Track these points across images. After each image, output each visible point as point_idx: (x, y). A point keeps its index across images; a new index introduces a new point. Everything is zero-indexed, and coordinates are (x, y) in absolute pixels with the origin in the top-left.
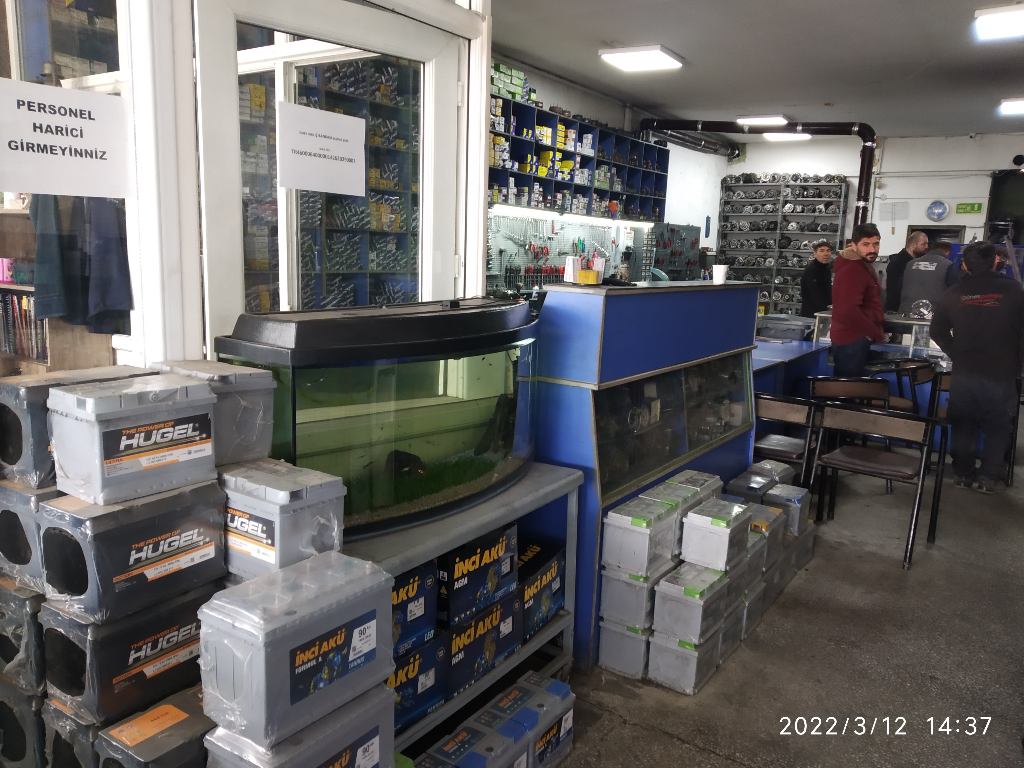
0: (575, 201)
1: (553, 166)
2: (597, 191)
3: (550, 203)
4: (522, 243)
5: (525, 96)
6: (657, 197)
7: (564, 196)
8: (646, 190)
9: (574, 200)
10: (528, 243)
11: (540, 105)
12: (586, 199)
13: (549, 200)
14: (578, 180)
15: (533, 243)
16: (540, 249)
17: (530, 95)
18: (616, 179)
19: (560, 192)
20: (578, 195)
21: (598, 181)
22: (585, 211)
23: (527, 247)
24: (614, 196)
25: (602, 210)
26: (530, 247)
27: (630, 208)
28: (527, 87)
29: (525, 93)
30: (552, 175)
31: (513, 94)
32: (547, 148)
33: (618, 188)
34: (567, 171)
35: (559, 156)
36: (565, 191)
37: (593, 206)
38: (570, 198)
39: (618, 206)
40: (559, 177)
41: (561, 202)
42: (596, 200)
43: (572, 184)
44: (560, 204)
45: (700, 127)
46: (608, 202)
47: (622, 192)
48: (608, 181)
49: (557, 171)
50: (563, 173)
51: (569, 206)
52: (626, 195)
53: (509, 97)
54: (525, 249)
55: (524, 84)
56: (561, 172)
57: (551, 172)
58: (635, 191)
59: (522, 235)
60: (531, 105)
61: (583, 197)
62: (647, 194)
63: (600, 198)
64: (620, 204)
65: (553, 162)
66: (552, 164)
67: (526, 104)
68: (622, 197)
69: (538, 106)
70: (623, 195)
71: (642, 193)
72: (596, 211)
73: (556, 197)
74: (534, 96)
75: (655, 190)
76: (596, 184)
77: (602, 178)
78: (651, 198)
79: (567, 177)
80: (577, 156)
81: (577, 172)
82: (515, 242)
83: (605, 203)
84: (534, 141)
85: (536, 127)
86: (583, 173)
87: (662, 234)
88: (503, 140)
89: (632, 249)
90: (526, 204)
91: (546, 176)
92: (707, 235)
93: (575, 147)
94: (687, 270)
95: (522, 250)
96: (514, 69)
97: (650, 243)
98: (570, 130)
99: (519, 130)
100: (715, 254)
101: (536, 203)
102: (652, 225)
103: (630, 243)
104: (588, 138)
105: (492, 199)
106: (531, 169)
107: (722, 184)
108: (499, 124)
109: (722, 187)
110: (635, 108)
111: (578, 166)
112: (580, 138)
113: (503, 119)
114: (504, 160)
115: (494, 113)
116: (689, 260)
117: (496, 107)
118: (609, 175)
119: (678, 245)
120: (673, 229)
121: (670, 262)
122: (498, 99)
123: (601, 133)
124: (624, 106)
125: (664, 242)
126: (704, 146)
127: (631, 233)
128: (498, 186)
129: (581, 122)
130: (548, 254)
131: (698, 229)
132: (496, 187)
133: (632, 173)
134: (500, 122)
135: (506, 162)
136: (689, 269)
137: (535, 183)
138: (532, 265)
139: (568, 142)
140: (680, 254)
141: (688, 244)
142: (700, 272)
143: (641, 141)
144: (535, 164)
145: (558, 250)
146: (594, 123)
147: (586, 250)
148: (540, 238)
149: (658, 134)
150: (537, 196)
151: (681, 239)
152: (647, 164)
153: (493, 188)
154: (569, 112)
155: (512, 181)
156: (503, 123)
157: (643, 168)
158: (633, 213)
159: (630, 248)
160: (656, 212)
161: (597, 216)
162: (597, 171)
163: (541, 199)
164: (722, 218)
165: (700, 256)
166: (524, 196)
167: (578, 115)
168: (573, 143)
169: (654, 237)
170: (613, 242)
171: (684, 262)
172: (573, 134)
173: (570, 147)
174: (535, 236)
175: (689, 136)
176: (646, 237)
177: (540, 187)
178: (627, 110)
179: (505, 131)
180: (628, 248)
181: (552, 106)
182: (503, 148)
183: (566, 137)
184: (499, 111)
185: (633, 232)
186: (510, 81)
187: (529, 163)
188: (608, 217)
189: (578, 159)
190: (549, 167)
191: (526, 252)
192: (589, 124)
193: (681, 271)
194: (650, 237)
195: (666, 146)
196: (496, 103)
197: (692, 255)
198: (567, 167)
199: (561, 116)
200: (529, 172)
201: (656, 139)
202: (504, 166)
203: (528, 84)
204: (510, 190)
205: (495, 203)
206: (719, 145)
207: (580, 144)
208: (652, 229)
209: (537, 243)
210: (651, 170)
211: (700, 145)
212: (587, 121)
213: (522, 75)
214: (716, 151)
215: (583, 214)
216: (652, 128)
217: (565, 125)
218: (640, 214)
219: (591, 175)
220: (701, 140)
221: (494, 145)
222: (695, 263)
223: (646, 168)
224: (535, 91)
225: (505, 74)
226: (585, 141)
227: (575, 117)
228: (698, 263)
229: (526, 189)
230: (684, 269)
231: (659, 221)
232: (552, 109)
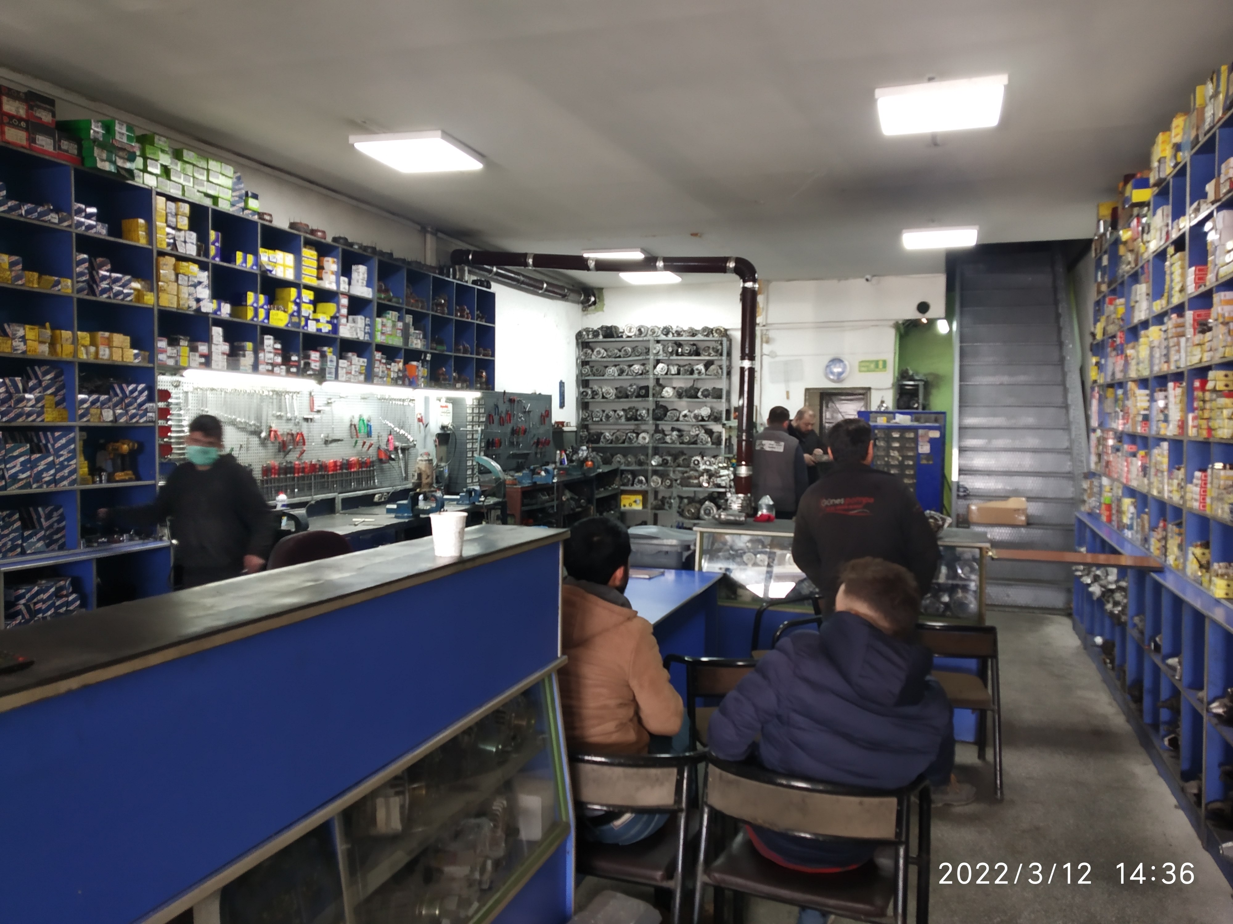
0: (343, 363)
1: (299, 311)
2: (381, 348)
3: (298, 367)
4: (253, 429)
5: (238, 202)
6: (481, 357)
7: (323, 356)
8: (464, 347)
9: (341, 361)
10: (264, 428)
11: (267, 218)
12: (362, 360)
13: (295, 361)
14: (346, 331)
15: (274, 428)
16: (289, 437)
17: (246, 202)
18: (412, 330)
19: (315, 350)
20: (350, 354)
21: (383, 333)
22: (362, 377)
23: (263, 435)
24: (411, 355)
25: (393, 375)
26: (270, 435)
27: (441, 372)
28: (240, 189)
29: (237, 199)
30: (298, 325)
31: (215, 199)
32: (286, 284)
33: (417, 343)
34: (324, 318)
35: (307, 295)
36: (325, 349)
37: (376, 370)
38: (334, 358)
39: (421, 370)
40: (312, 327)
41: (318, 364)
42: (380, 361)
43: (336, 339)
44: (317, 368)
45: (530, 261)
46: (401, 365)
47: (423, 349)
48: (399, 333)
49: (307, 319)
50: (318, 321)
51: (333, 371)
52: (431, 353)
53: (208, 202)
54: (260, 437)
55: (234, 184)
56: (314, 320)
57: (295, 319)
58: (445, 348)
59: (253, 416)
60: (250, 217)
61: (359, 356)
62: (465, 351)
63: (387, 359)
64: (423, 366)
65: (298, 305)
66: (295, 308)
67: (241, 214)
68: (425, 357)
69: (264, 219)
70: (426, 353)
71: (458, 350)
72: (381, 378)
73: (308, 357)
74: (253, 204)
75: (478, 346)
76: (379, 339)
77: (388, 329)
78: (473, 358)
79: (326, 328)
80: (341, 296)
81: (343, 321)
82: (238, 428)
83: (397, 366)
84: (258, 272)
85: (261, 250)
86: (354, 321)
87: (496, 406)
88: (195, 268)
89: (450, 429)
90: (250, 368)
91: (287, 325)
92: (562, 405)
93: (338, 283)
94: (536, 453)
95: (255, 440)
96: (213, 160)
97: (476, 419)
98: (326, 259)
99: (227, 254)
100: (575, 429)
101: (270, 368)
102: (478, 394)
103: (447, 421)
104: (360, 272)
105: (177, 362)
106: (256, 315)
107: (577, 339)
108: (185, 242)
109: (577, 344)
110: (440, 235)
111: (344, 311)
112: (346, 271)
113: (194, 235)
114: (198, 300)
115: (173, 225)
116: (538, 439)
117: (176, 215)
118: (400, 325)
119: (520, 420)
120: (512, 400)
121: (512, 444)
122: (180, 204)
123: (381, 264)
124: (424, 230)
125: (500, 417)
126: (546, 290)
127: (446, 407)
128: (190, 341)
129: (345, 247)
130: (304, 444)
131: (549, 398)
132: (184, 343)
133: (439, 324)
134: (187, 240)
135: (202, 304)
136: (539, 451)
137: (266, 337)
138: (275, 462)
139: (324, 276)
140: (525, 431)
141: (535, 418)
142: (556, 453)
143: (450, 279)
144: (262, 307)
145: (322, 436)
146: (369, 250)
147: (374, 434)
148: (289, 420)
149: (477, 271)
150: (272, 355)
151: (525, 412)
152: (462, 311)
153: (178, 344)
154: (324, 232)
155: (217, 332)
156: (195, 241)
157: (456, 315)
158: (445, 380)
159: (447, 427)
160: (481, 377)
161: (385, 384)
162: (379, 320)
163: (279, 360)
164: (580, 383)
165: (553, 433)
166: (244, 356)
167: (340, 238)
168: (333, 278)
169: (482, 411)
170: (420, 420)
171: (532, 442)
172: (332, 265)
173: (329, 283)
174: (279, 417)
175: (524, 276)
176: (469, 411)
177: (275, 343)
178: (429, 237)
179: (199, 254)
180: (443, 428)
181: (292, 221)
182: (196, 280)
183: (320, 268)
184: (184, 223)
185: (450, 406)
186: (205, 178)
187: (252, 305)
188: (403, 385)
189: (344, 301)
190: (290, 311)
191: (263, 443)
192: (361, 251)
193: (528, 454)
194: (476, 411)
195: (489, 287)
196: (177, 209)
197: (542, 432)
198: (324, 313)
199: (308, 236)
200: (252, 320)
201: (475, 278)
202: (198, 310)
203: (242, 186)
204: (214, 348)
205: (185, 368)
206: (569, 289)
207: (346, 279)
208: (479, 400)
209: (282, 428)
210: (469, 320)
211: (541, 288)
212: (356, 247)
213: (229, 170)
214: (564, 297)
215: (359, 382)
216: (467, 263)
217: (317, 250)
218: (457, 380)
219: (369, 325)
220: (542, 282)
221: (177, 275)
222: (547, 443)
223: (462, 316)
224: (255, 197)
225: (194, 165)
226: (354, 275)
227: (335, 239)
228: (552, 443)
229: (249, 345)
230: (532, 451)
231: (487, 389)
232: (293, 225)
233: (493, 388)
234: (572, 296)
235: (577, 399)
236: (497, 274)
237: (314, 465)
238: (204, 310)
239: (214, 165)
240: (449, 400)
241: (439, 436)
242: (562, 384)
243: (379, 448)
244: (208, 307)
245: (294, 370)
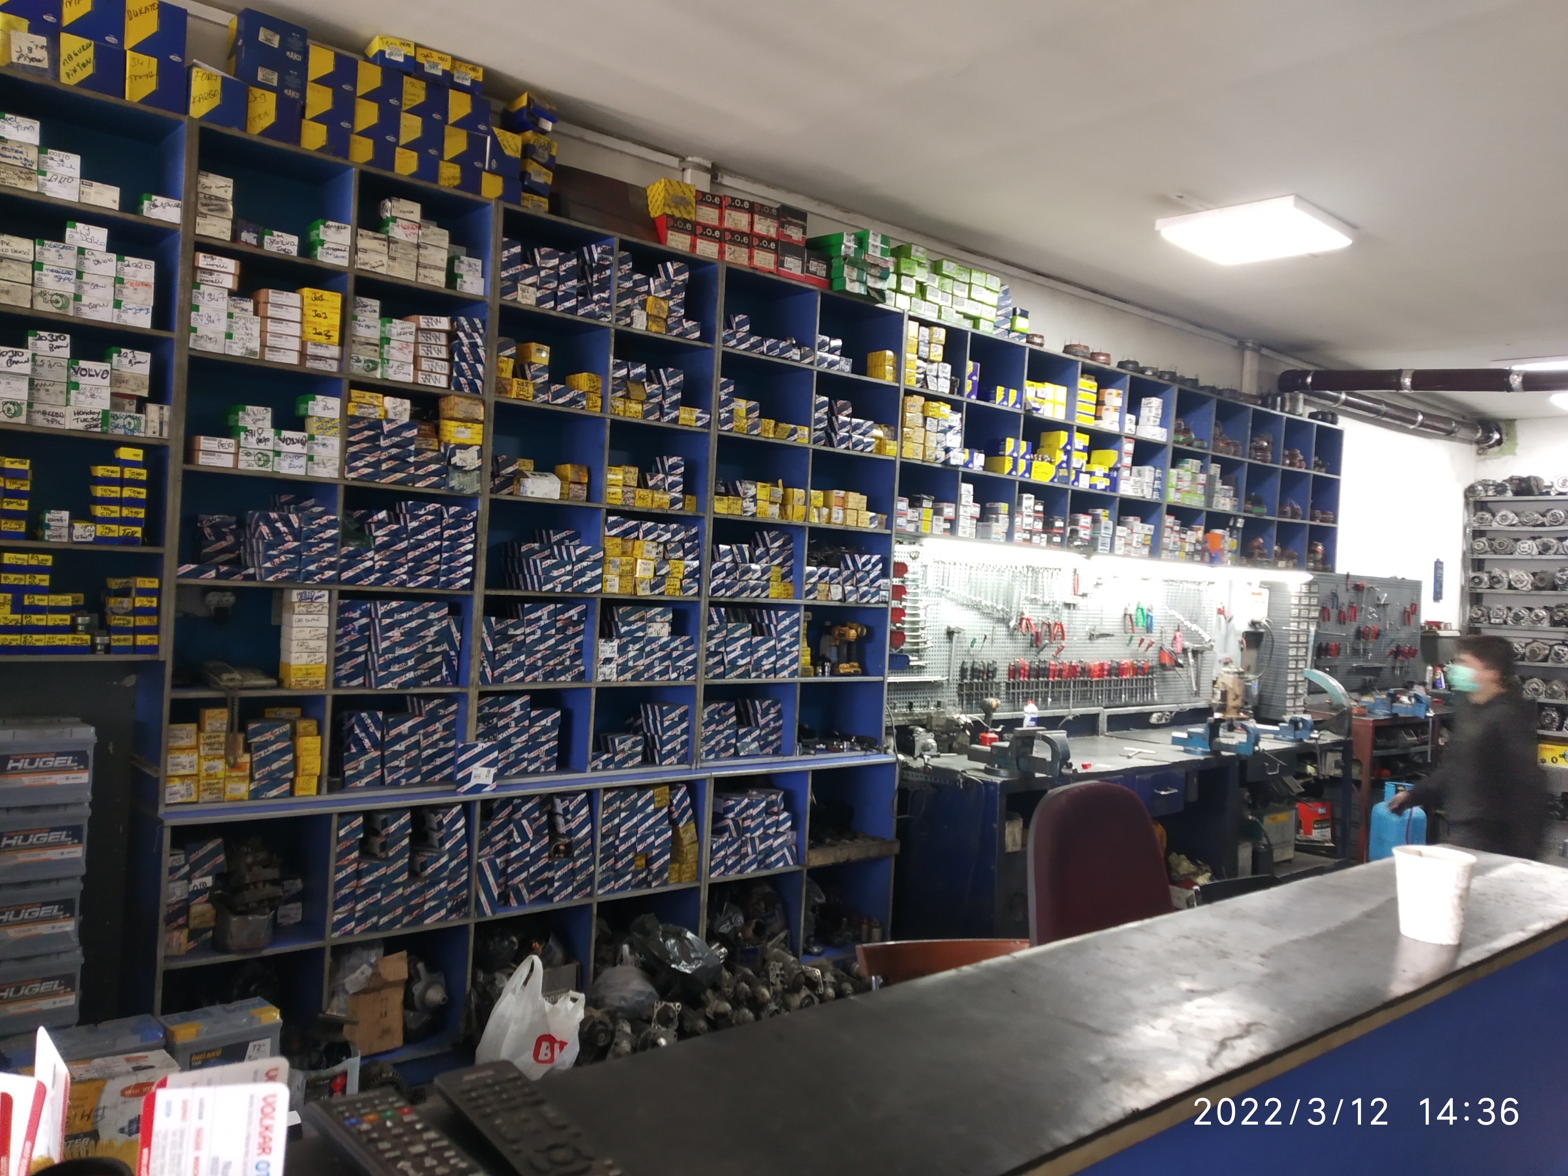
0: (1121, 531)
1: (1068, 462)
2: (1173, 510)
3: (1062, 536)
4: (1000, 615)
5: (1003, 322)
6: (1317, 523)
7: (1096, 520)
8: (1293, 508)
9: (1119, 528)
10: (1014, 615)
11: (1037, 340)
12: (1147, 526)
13: (1060, 528)
14: (1128, 488)
15: (1026, 616)
16: (1045, 627)
17: (1012, 322)
18: (1219, 485)
19: (1086, 513)
20: (1131, 519)
21: (1178, 490)
22: (1146, 551)
23: (1012, 624)
24: (1216, 520)
25: (1188, 548)
26: (1021, 624)
27: (1256, 544)
28: (1006, 306)
29: (1002, 318)
30: (1066, 479)
31: (975, 320)
32: (1054, 426)
33: (1224, 503)
34: (1100, 470)
35: (1081, 440)
36: (1099, 511)
37: (1165, 540)
38: (1111, 524)
39: (1227, 541)
40: (1084, 484)
41: (1088, 532)
42: (1172, 528)
43: (1115, 497)
44: (1087, 537)
45: (1407, 381)
46: (1200, 534)
47: (1234, 512)
48: (1200, 490)
49: (1078, 472)
50: (1091, 474)
51: (1108, 541)
52: (1244, 518)
53: (967, 325)
54: (1008, 627)
55: (1000, 299)
56: (1087, 473)
57: (1063, 472)
58: (1265, 510)
59: (1001, 599)
60: (1017, 341)
61: (1142, 522)
62: (1294, 515)
63: (1182, 525)
64: (1231, 536)
65: (1068, 453)
66: (1065, 458)
67: (1005, 338)
68: (1235, 522)
69: (1033, 343)
70: (1236, 517)
71: (1283, 514)
72: (1171, 551)
73: (1075, 522)
74: (1022, 324)
75: (1313, 507)
76: (1173, 497)
77: (1185, 485)
78: (1304, 525)
79: (1102, 483)
80: (1124, 440)
81: (1126, 473)
82: (984, 613)
83: (1195, 535)
84: (1021, 411)
85: (1027, 383)
86: (1139, 474)
87: (1334, 596)
88: (946, 408)
89: (1265, 627)
90: (1002, 538)
91: (1052, 480)
92: (1438, 596)
93: (1121, 423)
94: (1394, 668)
95: (1002, 630)
96: (978, 271)
97: (1304, 613)
98: (1109, 391)
99: (985, 391)
100: (1457, 634)
101: (1028, 536)
102: (1307, 577)
103: (1261, 615)
104: (1152, 406)
105: (917, 527)
106: (1015, 467)
107: (1466, 497)
108: (937, 377)
109: (1467, 504)
110: (1264, 351)
111: (1128, 460)
112: (1133, 406)
113: (948, 367)
114: (947, 450)
115: (925, 356)
116: (1398, 647)
117: (930, 343)
118: (1202, 478)
119: (1370, 617)
120: (1358, 587)
121: (1355, 652)
122: (935, 329)
123: (1182, 394)
124: (1241, 346)
125: (1340, 612)
126: (1422, 425)
127: (1260, 594)
128: (934, 502)
129: (1135, 374)
130: (1063, 639)
131: (1415, 587)
132: (927, 504)
133: (1258, 475)
134: (940, 374)
135: (951, 454)
136: (1398, 664)
137: (1025, 496)
138: (1026, 660)
139: (1104, 414)
140: (1378, 635)
141: (1394, 614)
142: (1425, 670)
143: (1277, 412)
144: (1023, 457)
145: (1087, 628)
146: (1167, 377)
147: (1156, 628)
148: (1045, 605)
149: (1316, 400)
150: (1031, 520)
151: (1378, 606)
152: (1292, 457)
153: (921, 506)
154: (1108, 355)
155: (967, 490)
156: (948, 375)
157: (1284, 464)
158: (1261, 555)
159: (1259, 623)
160: (1315, 552)
161: (1176, 559)
162: (1173, 472)
163: (1039, 525)
164: (1469, 563)
165: (1422, 638)
166: (997, 520)
167: (1128, 362)
168: (1116, 416)
169: (1314, 601)
170: (1221, 612)
171: (1388, 651)
172: (1115, 398)
173: (1109, 423)
174: (1034, 601)
175: (1387, 404)
176: (1295, 601)
177: (1036, 504)
178: (1248, 355)
179: (952, 392)
180: (1253, 624)
181: (1068, 343)
182: (947, 425)
183: (1099, 403)
184: (937, 352)
185: (1266, 592)
186: (966, 295)
187: (1011, 455)
188: (1202, 561)
189: (1129, 447)
190: (1057, 463)
191: (1012, 634)
192: (1155, 379)
193: (1380, 669)
194: (1305, 601)
195: (1334, 422)
196: (931, 335)
197: (1404, 636)
198: (1100, 464)
199: (1088, 361)
200: (1010, 473)
201: (1314, 410)
202: (946, 462)
203: (1009, 302)
204: (962, 510)
205: (925, 536)
206: (1457, 422)
207: (1133, 417)
208: (1310, 584)
209: (1036, 615)
210: (1303, 470)
211: (1413, 422)
212: (1149, 373)
213: (995, 282)
214: (1449, 434)
215: (1142, 557)
216: (1304, 388)
217: (1096, 380)
218: (1280, 556)
219: (1160, 479)
220: (1415, 413)
221: (925, 419)
222: (1412, 653)
223: (1291, 465)
224: (1024, 314)
225: (954, 279)
226: (1144, 411)
227: (1121, 365)
228: (1419, 654)
229: (1004, 507)
230: (1387, 664)
231: (1325, 570)
232: (1067, 349)
233: (1333, 570)
234: (1463, 433)
235: (1463, 588)
236: (1347, 403)
237: (1074, 668)
238: (953, 462)
239: (977, 277)
240: (1263, 584)
241: (1247, 635)
242: (1438, 565)
243: (1161, 648)
244: (958, 457)
245: (1057, 539)
